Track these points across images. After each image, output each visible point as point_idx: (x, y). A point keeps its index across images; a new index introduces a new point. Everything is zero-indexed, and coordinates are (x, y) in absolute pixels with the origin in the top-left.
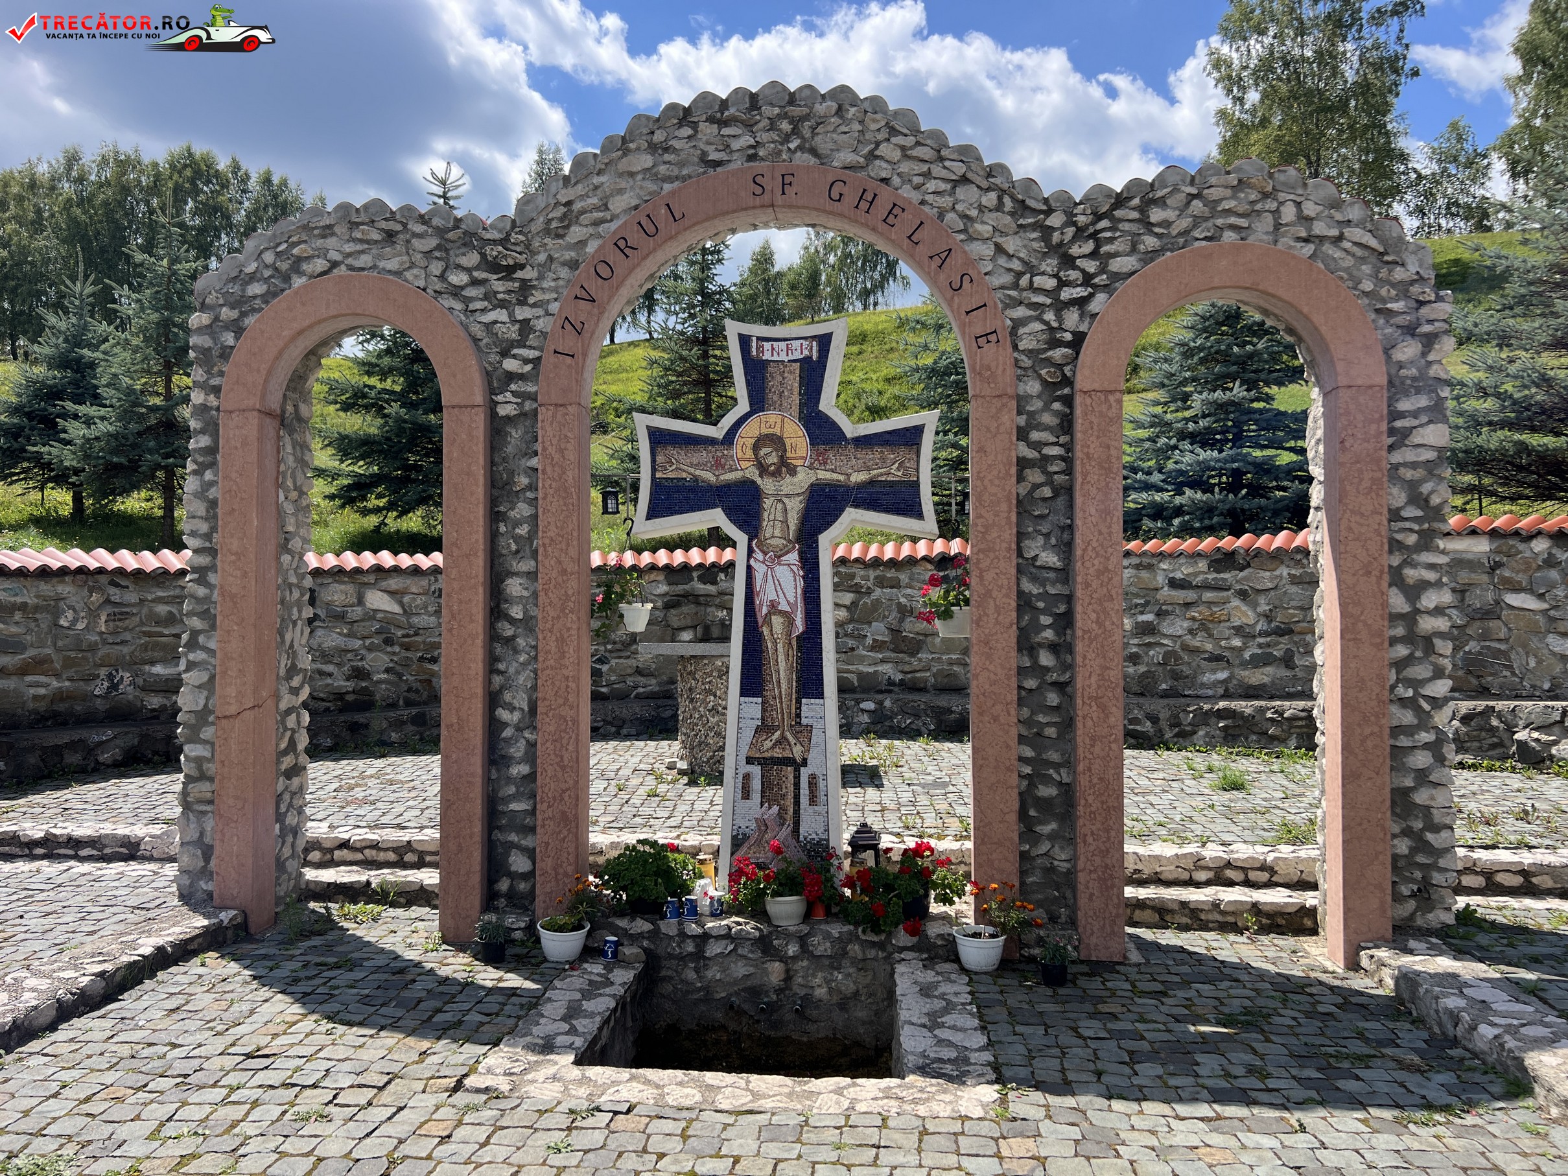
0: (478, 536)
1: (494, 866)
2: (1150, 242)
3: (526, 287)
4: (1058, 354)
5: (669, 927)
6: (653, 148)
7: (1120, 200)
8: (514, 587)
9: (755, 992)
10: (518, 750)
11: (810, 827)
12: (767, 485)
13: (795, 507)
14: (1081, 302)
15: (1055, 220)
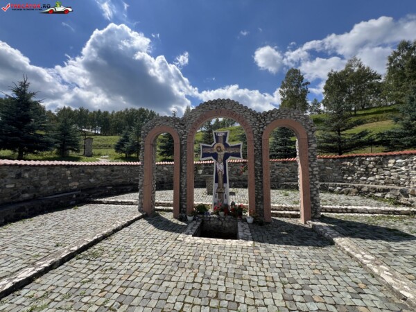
0: (179, 161)
1: (181, 207)
2: (272, 119)
3: (185, 127)
4: (259, 135)
5: (205, 216)
6: (203, 108)
7: (268, 113)
8: (183, 168)
9: (218, 226)
10: (184, 190)
11: (225, 202)
12: (218, 153)
13: (222, 156)
14: (262, 127)
15: (259, 116)
